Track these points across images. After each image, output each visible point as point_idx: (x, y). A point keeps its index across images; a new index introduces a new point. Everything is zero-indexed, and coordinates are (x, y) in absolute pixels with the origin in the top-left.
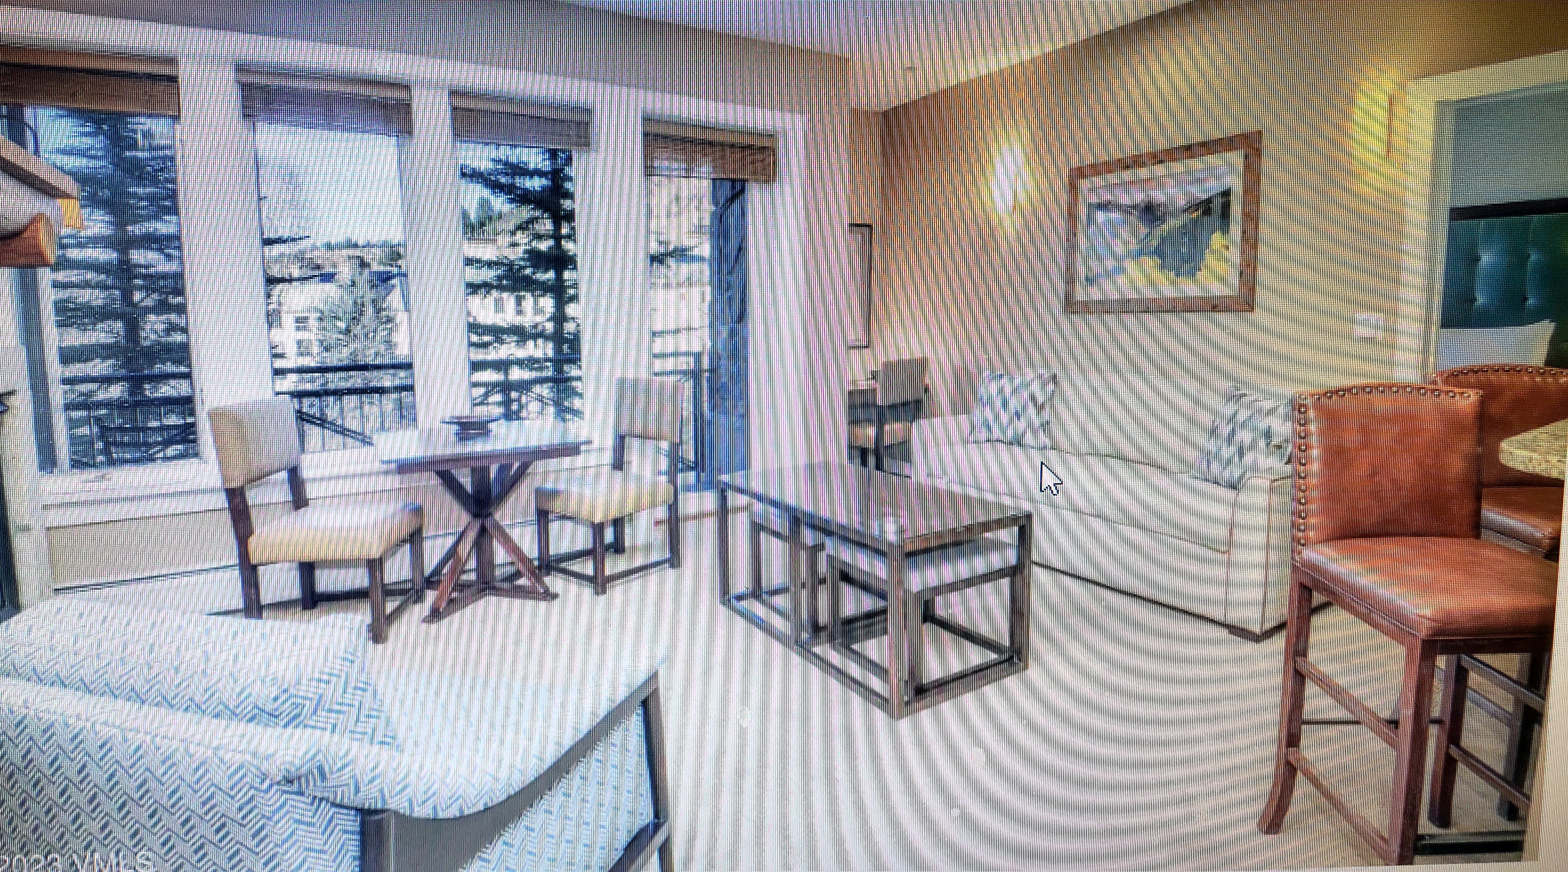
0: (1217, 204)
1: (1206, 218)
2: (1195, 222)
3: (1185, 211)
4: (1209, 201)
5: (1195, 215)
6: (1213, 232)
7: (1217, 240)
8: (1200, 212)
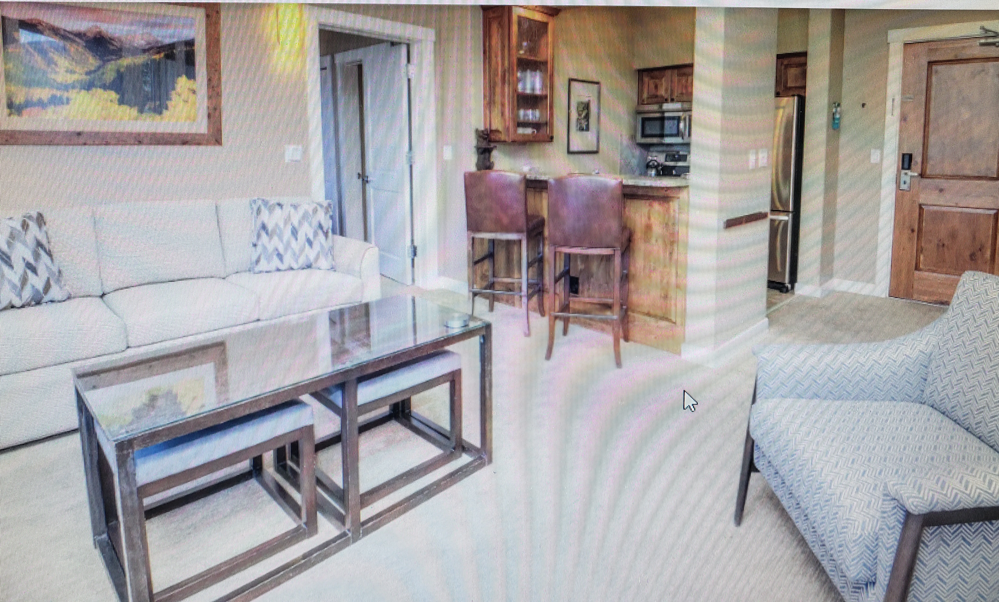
0: (180, 52)
1: (169, 62)
2: (158, 64)
3: (144, 51)
4: (172, 46)
5: (157, 57)
6: (180, 75)
7: (183, 82)
8: (162, 55)
